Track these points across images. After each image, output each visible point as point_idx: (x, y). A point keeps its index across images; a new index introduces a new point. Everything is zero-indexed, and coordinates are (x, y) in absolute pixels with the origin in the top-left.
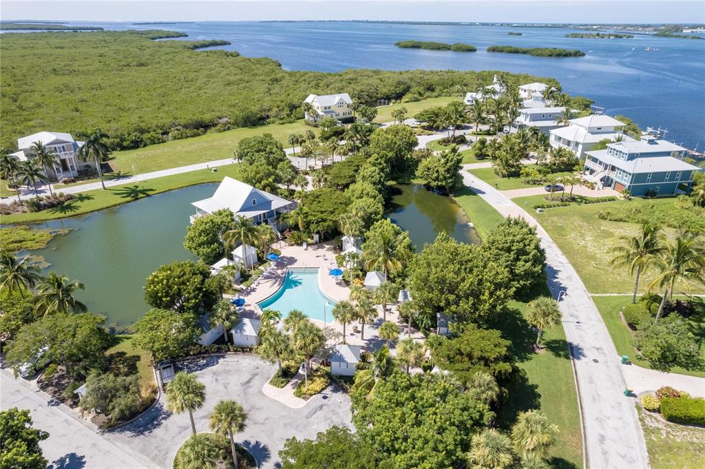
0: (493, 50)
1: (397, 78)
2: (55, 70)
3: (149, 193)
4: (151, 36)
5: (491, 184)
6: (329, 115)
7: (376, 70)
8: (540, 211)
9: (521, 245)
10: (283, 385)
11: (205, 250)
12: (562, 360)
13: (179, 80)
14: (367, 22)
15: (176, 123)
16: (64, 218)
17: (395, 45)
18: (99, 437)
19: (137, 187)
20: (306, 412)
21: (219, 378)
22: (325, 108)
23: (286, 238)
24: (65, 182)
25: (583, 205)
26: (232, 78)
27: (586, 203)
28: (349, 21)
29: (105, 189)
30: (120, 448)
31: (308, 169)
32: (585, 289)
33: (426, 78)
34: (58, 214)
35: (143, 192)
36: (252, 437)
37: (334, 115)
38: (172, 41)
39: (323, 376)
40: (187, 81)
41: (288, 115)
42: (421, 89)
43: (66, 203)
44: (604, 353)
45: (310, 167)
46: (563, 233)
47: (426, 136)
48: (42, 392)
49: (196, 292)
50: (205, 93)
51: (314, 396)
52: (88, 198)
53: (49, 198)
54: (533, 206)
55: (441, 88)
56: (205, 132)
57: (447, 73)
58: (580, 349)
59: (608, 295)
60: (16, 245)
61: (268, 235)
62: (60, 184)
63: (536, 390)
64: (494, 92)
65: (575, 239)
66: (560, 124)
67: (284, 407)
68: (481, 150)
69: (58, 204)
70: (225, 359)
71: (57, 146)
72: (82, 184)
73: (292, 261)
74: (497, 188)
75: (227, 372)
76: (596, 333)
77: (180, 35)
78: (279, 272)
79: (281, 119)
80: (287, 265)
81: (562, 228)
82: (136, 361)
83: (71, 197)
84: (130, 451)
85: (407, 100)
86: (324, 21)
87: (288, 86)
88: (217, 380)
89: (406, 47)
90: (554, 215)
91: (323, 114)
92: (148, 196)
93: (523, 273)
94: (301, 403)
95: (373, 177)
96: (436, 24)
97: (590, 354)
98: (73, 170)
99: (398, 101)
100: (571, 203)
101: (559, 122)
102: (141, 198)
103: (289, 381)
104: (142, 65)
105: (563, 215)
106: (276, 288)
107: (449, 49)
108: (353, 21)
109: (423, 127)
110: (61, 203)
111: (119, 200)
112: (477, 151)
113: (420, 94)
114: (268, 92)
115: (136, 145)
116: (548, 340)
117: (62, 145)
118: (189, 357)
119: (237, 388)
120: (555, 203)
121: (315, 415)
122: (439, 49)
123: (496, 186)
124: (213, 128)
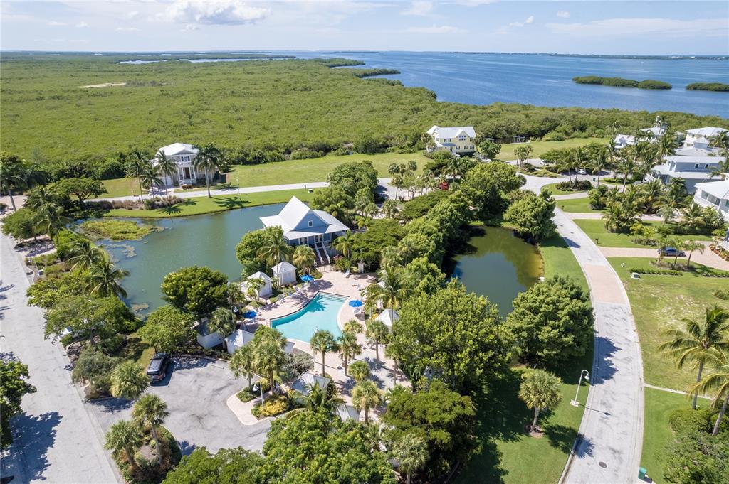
0: (695, 88)
1: (545, 114)
2: (233, 92)
3: (245, 205)
4: (331, 64)
5: (592, 238)
6: (448, 148)
7: (526, 104)
8: (635, 276)
9: (551, 307)
10: (246, 400)
11: (248, 262)
12: (558, 452)
13: (329, 105)
14: (556, 55)
15: (304, 145)
16: (168, 217)
17: (574, 80)
18: (82, 404)
19: (237, 198)
20: (251, 431)
21: (198, 379)
22: (445, 140)
23: (335, 263)
24: (184, 188)
25: (702, 278)
26: (376, 106)
27: (707, 275)
28: (536, 54)
29: (210, 196)
30: (90, 418)
31: (398, 199)
32: (642, 376)
33: (580, 116)
34: (165, 214)
35: (239, 203)
36: (193, 440)
37: (454, 148)
38: (346, 69)
39: (285, 401)
40: (336, 106)
41: (409, 145)
42: (569, 129)
43: (174, 206)
44: (620, 459)
45: (400, 198)
46: (652, 306)
47: (548, 179)
48: (67, 357)
49: (198, 296)
50: (346, 118)
51: (268, 418)
52: (193, 203)
53: (164, 199)
54: (630, 268)
55: (594, 128)
56: (324, 155)
57: (609, 112)
58: (590, 445)
59: (670, 390)
60: (122, 235)
61: (305, 256)
62: (181, 189)
63: (502, 477)
64: (650, 136)
65: (664, 316)
66: (715, 177)
67: (236, 420)
68: (597, 198)
69: (169, 206)
70: (214, 364)
71: (183, 156)
72: (196, 190)
73: (328, 285)
74: (598, 244)
75: (208, 376)
76: (624, 433)
77: (357, 63)
78: (309, 294)
79: (401, 148)
80: (321, 288)
81: (654, 300)
82: (145, 348)
83: (180, 201)
84: (95, 422)
85: (549, 138)
86: (509, 54)
87: (425, 116)
88: (196, 381)
89: (584, 83)
90: (651, 284)
91: (442, 146)
92: (243, 207)
93: (546, 340)
94: (253, 421)
95: (443, 214)
96: (637, 58)
97: (599, 454)
98: (193, 178)
99: (538, 139)
100: (683, 273)
101: (713, 175)
102: (235, 209)
103: (254, 398)
104: (306, 90)
105: (665, 285)
106: (297, 308)
107: (636, 86)
108: (540, 54)
109: (550, 169)
110: (170, 205)
111: (217, 208)
112: (593, 200)
113: (566, 133)
114: (403, 121)
115: (257, 161)
116: (554, 424)
117: (189, 155)
118: (186, 355)
119: (208, 392)
120: (662, 269)
121: (258, 436)
122: (623, 86)
123: (597, 241)
124: (333, 152)
